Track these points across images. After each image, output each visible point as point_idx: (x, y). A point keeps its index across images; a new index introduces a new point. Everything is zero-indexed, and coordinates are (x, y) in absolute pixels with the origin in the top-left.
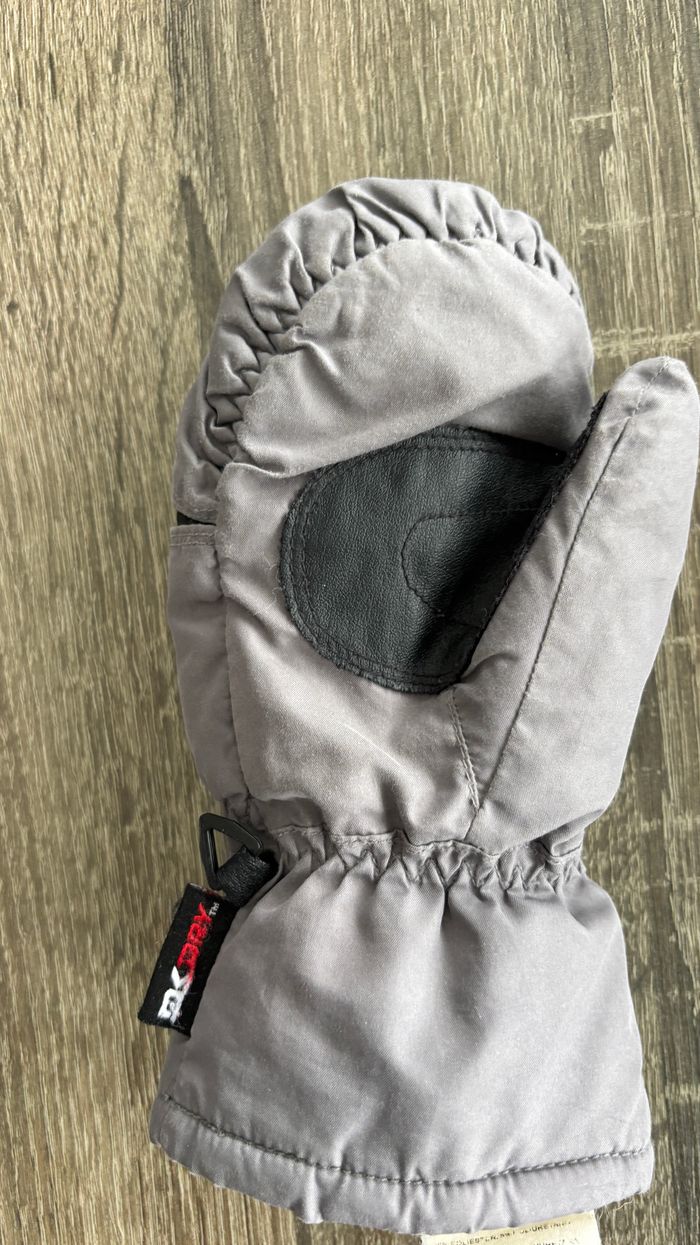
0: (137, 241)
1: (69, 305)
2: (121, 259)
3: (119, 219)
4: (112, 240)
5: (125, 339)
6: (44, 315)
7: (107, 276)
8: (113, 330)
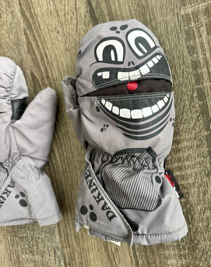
0: (79, 12)
1: (68, 29)
2: (77, 17)
3: (76, 8)
4: (75, 13)
5: (79, 34)
6: (64, 33)
7: (74, 21)
8: (77, 33)
